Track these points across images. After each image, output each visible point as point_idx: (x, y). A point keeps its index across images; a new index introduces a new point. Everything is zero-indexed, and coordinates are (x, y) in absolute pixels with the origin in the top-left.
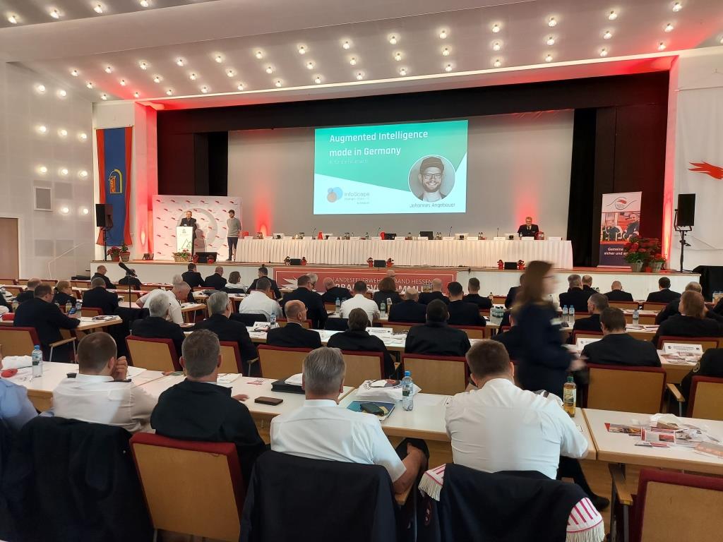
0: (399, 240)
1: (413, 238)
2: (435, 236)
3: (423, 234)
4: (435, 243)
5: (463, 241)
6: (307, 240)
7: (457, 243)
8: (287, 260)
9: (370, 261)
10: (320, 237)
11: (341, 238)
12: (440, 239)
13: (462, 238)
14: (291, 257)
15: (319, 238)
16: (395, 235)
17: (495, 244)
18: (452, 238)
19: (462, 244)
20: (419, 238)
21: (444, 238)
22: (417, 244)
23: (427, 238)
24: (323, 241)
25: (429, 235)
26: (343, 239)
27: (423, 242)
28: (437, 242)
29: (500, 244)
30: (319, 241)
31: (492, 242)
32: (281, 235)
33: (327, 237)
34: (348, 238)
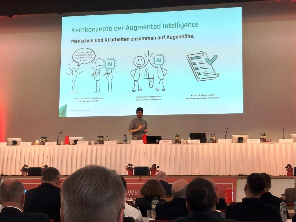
0: (165, 144)
1: (182, 141)
2: (208, 138)
3: (194, 136)
4: (208, 148)
5: (243, 145)
6: (51, 146)
7: (235, 146)
8: (25, 169)
9: (129, 168)
10: (67, 142)
11: (93, 142)
12: (215, 141)
13: (241, 140)
14: (30, 166)
15: (65, 144)
16: (160, 138)
17: (281, 147)
18: (229, 141)
19: (241, 148)
20: (190, 141)
21: (219, 141)
22: (187, 148)
23: (198, 141)
24: (70, 147)
25: (202, 137)
26: (95, 143)
27: (195, 146)
28: (211, 145)
29: (286, 147)
30: (67, 146)
31: (277, 145)
32: (17, 140)
33: (76, 142)
34: (102, 143)
